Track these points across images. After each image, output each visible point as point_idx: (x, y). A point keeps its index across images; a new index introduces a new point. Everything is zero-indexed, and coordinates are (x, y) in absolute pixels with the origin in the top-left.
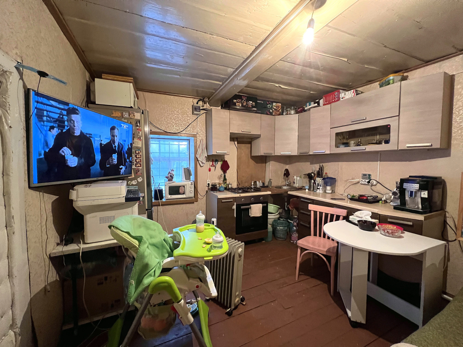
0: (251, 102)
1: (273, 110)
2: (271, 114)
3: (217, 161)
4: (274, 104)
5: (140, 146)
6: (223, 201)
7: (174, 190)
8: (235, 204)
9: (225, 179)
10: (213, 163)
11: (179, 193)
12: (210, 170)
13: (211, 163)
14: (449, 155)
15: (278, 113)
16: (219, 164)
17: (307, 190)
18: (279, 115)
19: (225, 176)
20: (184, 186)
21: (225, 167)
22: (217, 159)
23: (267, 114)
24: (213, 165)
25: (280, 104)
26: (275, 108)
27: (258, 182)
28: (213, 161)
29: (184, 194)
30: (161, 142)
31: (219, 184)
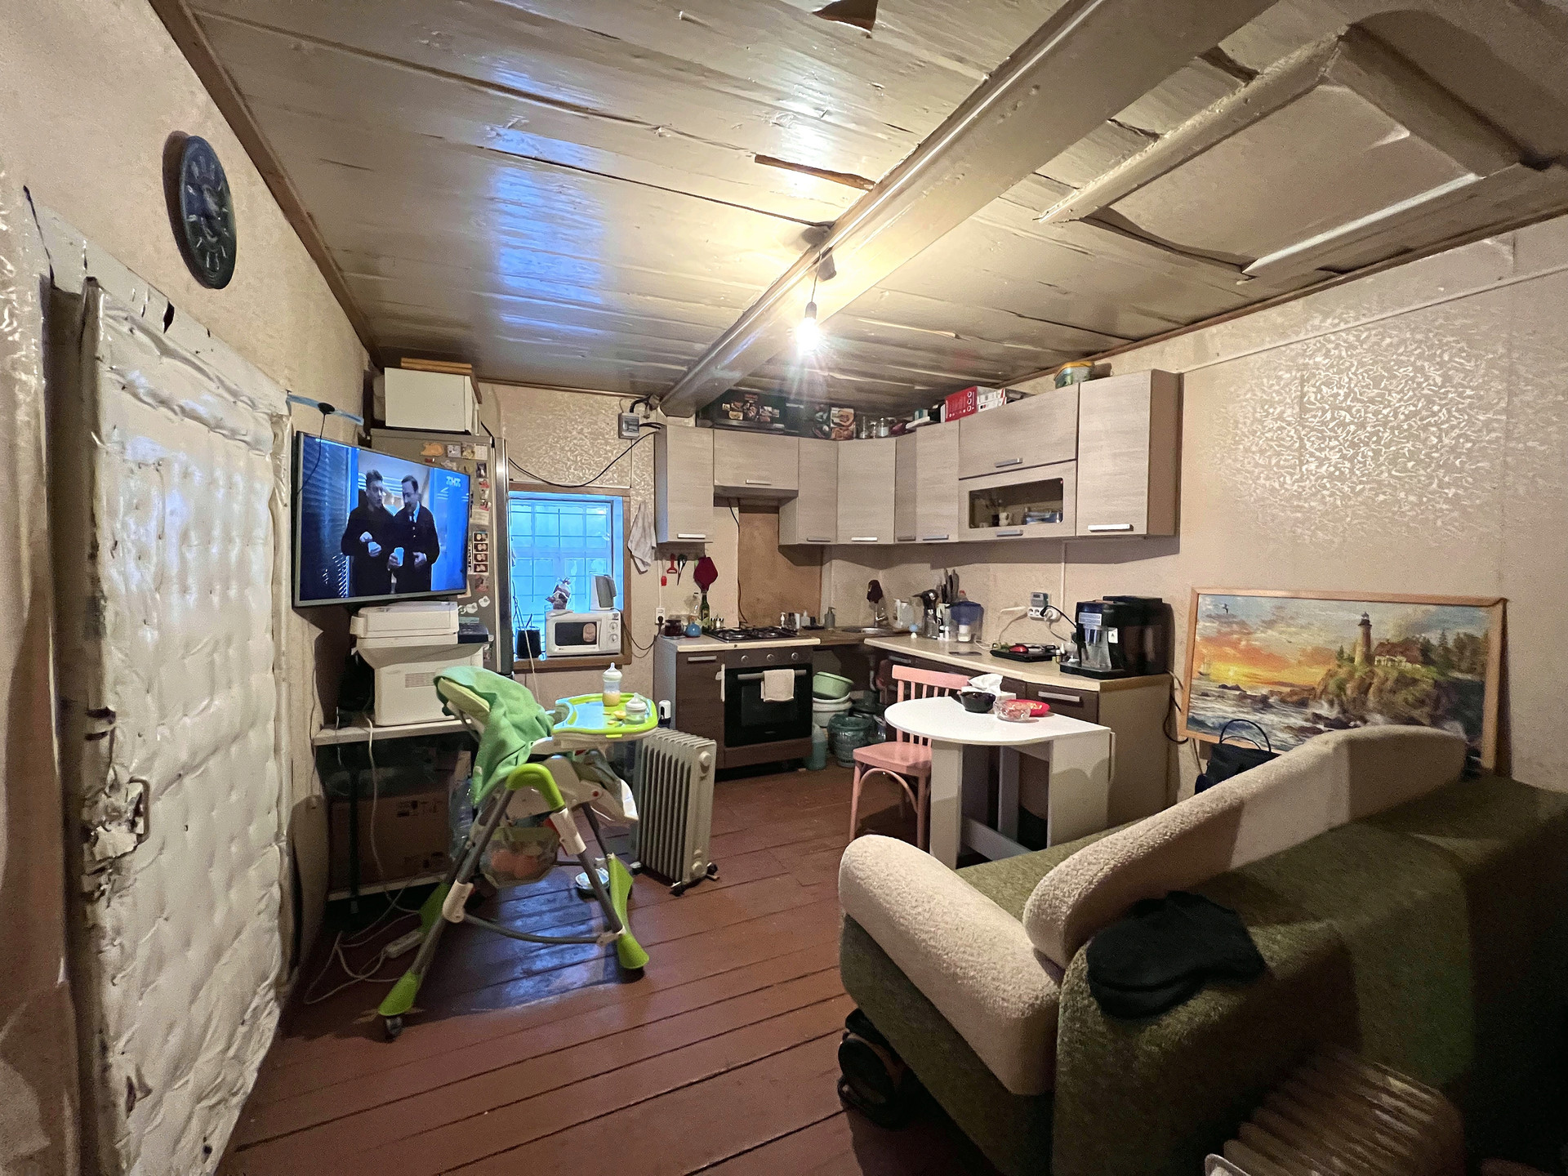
0: (770, 409)
1: (832, 425)
2: (827, 436)
3: (683, 558)
4: (835, 411)
5: (485, 522)
6: (691, 659)
7: (570, 633)
8: (723, 667)
9: (705, 606)
10: (672, 564)
11: (583, 642)
12: (664, 582)
13: (668, 564)
14: (1174, 549)
15: (846, 433)
16: (691, 566)
17: (914, 636)
18: (850, 438)
19: (704, 598)
20: (595, 624)
21: (706, 574)
22: (684, 552)
23: (816, 437)
24: (672, 568)
25: (852, 411)
26: (837, 420)
27: (797, 616)
28: (672, 558)
29: (594, 642)
30: (538, 508)
31: (690, 618)
